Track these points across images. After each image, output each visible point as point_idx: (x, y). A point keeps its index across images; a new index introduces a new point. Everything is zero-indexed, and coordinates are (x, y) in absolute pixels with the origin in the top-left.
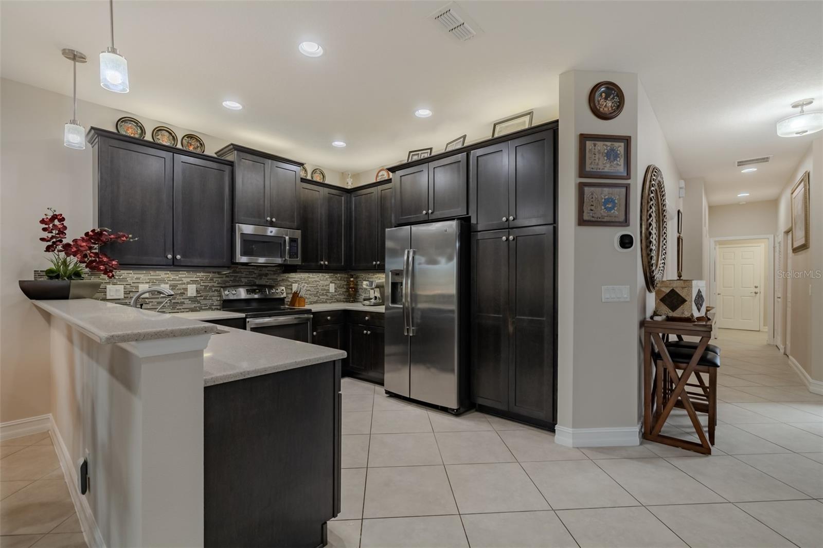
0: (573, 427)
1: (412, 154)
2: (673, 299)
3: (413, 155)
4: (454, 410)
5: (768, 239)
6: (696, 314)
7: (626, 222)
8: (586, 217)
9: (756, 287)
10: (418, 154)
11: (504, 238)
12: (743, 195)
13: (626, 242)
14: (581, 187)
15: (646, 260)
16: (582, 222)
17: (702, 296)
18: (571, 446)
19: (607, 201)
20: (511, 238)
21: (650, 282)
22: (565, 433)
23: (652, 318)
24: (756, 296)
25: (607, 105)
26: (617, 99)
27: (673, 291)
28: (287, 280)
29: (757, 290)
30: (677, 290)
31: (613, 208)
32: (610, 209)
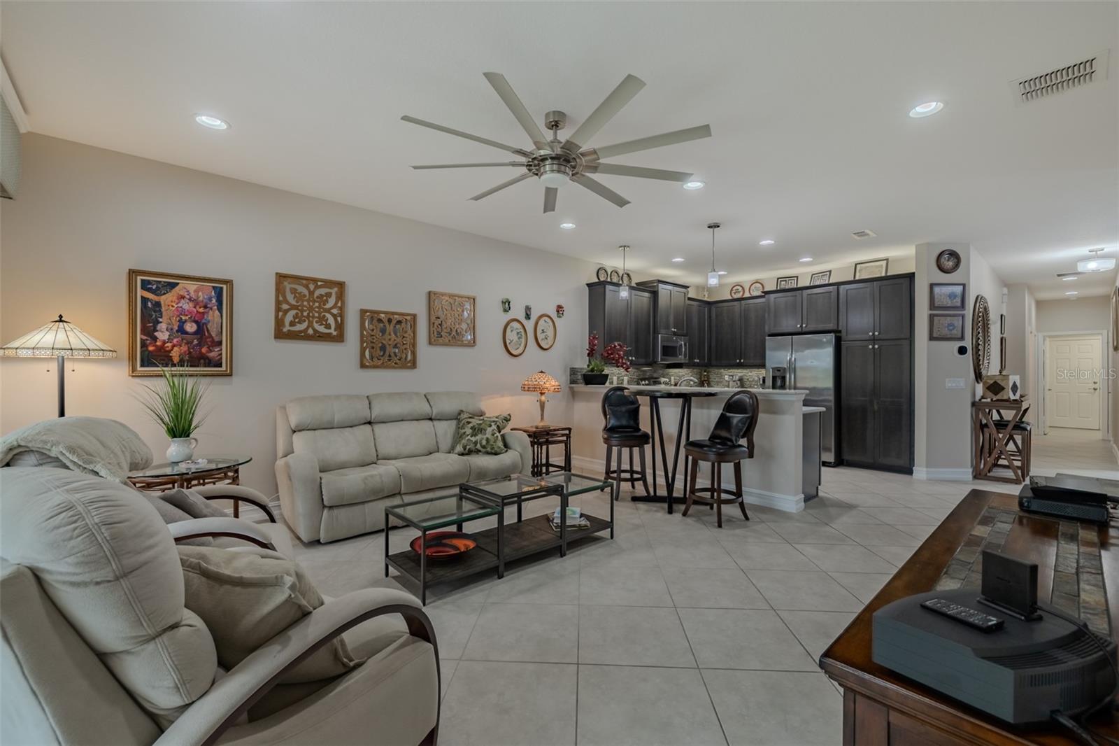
0: (927, 467)
1: (779, 280)
2: (995, 388)
3: (781, 281)
4: (831, 463)
5: (1102, 334)
6: (1012, 397)
7: (962, 338)
8: (935, 335)
9: (1095, 383)
10: (786, 281)
11: (871, 347)
12: (1073, 293)
13: (962, 351)
14: (931, 317)
15: (975, 362)
16: (932, 338)
17: (1016, 386)
18: (925, 478)
19: (950, 325)
20: (876, 346)
21: (978, 376)
22: (920, 472)
23: (980, 400)
24: (1095, 392)
25: (950, 264)
26: (956, 260)
27: (995, 382)
28: (667, 374)
29: (1096, 386)
30: (998, 382)
31: (953, 329)
32: (951, 330)
